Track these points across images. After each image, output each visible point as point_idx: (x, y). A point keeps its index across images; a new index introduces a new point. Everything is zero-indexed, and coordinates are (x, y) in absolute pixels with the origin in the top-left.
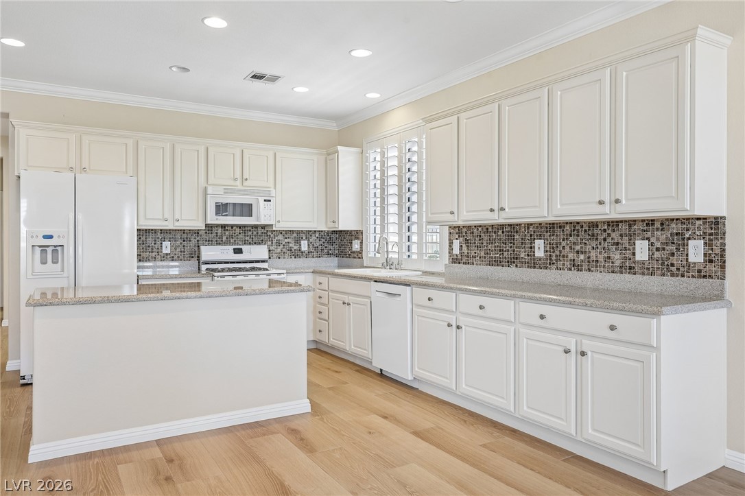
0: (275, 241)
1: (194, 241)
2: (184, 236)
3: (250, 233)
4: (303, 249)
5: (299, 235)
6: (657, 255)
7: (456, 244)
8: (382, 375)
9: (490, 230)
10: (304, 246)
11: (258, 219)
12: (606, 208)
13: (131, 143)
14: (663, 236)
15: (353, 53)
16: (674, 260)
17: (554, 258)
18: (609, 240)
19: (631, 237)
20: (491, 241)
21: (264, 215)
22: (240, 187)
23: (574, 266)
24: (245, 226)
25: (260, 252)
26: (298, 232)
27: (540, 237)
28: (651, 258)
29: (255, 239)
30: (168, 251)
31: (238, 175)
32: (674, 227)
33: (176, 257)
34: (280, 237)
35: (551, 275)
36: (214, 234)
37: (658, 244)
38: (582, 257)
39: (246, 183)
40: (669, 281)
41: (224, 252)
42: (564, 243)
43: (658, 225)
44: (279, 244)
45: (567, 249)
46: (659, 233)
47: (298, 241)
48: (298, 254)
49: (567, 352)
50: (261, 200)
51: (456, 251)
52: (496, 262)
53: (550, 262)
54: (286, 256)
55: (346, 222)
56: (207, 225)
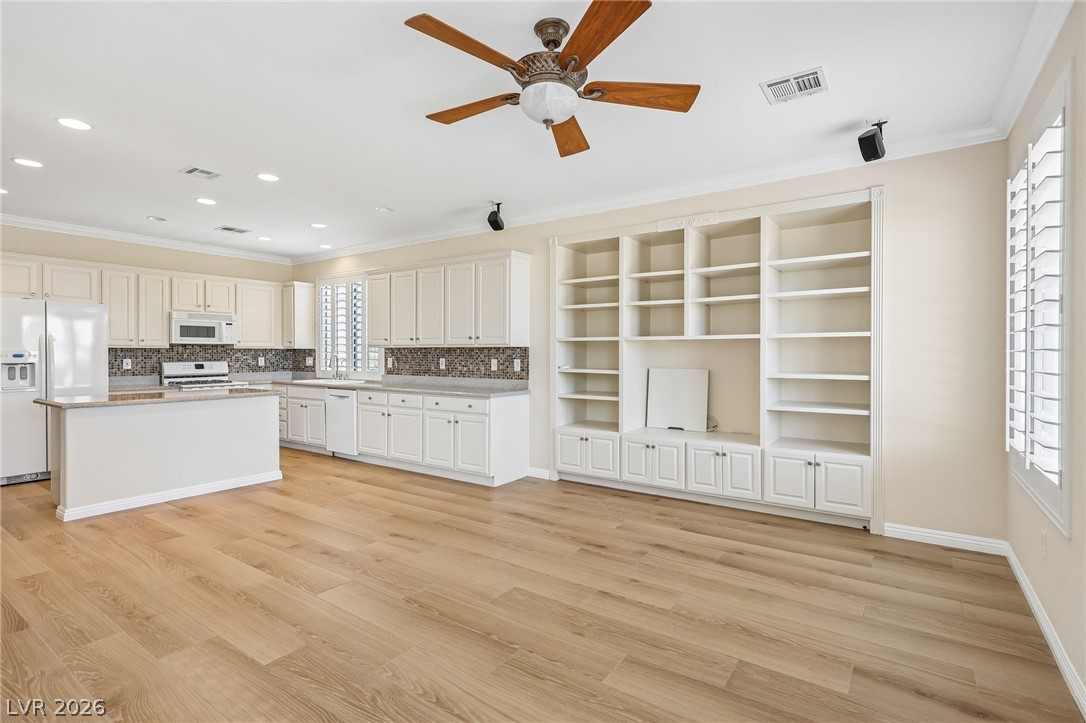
0: (233, 358)
1: (155, 359)
2: (145, 354)
3: (210, 351)
4: (260, 365)
5: (256, 353)
6: (501, 367)
7: (390, 360)
8: (334, 457)
9: (413, 351)
10: (261, 362)
11: (221, 340)
12: (473, 341)
13: (95, 273)
14: (504, 357)
15: (312, 226)
16: (508, 370)
17: (450, 370)
18: (479, 359)
19: (489, 357)
20: (414, 359)
21: (225, 336)
22: (203, 312)
23: (462, 374)
24: (205, 345)
25: (221, 367)
26: (256, 350)
27: (443, 356)
28: (498, 369)
29: (215, 356)
30: (129, 368)
31: (201, 302)
32: (509, 352)
33: (136, 373)
34: (239, 354)
35: (448, 380)
36: (176, 352)
37: (501, 362)
38: (465, 369)
39: (208, 309)
40: (506, 381)
41: (188, 368)
42: (455, 360)
43: (501, 351)
44: (237, 360)
45: (457, 364)
46: (502, 355)
47: (255, 358)
48: (256, 369)
49: (449, 422)
50: (224, 324)
51: (390, 365)
52: (416, 373)
53: (448, 372)
54: (244, 370)
55: (301, 342)
56: (172, 345)
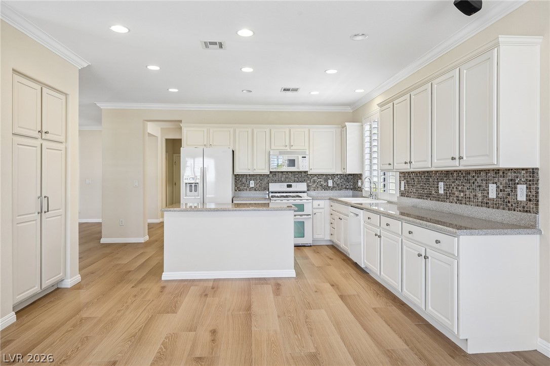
0: (312, 180)
1: (266, 181)
2: (261, 178)
3: (297, 176)
4: (329, 185)
5: (327, 177)
6: (501, 195)
7: (403, 183)
9: (418, 175)
10: (330, 183)
11: (298, 168)
12: (457, 162)
13: (232, 130)
14: (504, 181)
15: (327, 72)
16: (509, 198)
17: (448, 195)
18: (476, 183)
19: (487, 181)
20: (419, 182)
21: (302, 166)
22: (289, 150)
23: (459, 201)
24: (294, 172)
25: (303, 186)
26: (326, 175)
27: (442, 180)
28: (497, 197)
29: (300, 179)
30: (253, 186)
31: (287, 143)
32: (510, 175)
33: (257, 189)
34: (315, 178)
35: (446, 206)
36: (275, 176)
37: (501, 187)
38: (462, 194)
39: (292, 148)
41: (282, 187)
42: (453, 185)
43: (501, 173)
44: (314, 182)
45: (455, 189)
46: (502, 179)
47: (326, 181)
48: (326, 188)
49: (420, 255)
50: (300, 157)
51: (403, 189)
52: (420, 197)
53: (446, 198)
54: (319, 189)
55: (352, 169)
56: (271, 172)
